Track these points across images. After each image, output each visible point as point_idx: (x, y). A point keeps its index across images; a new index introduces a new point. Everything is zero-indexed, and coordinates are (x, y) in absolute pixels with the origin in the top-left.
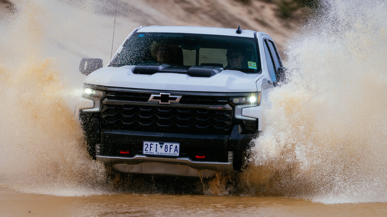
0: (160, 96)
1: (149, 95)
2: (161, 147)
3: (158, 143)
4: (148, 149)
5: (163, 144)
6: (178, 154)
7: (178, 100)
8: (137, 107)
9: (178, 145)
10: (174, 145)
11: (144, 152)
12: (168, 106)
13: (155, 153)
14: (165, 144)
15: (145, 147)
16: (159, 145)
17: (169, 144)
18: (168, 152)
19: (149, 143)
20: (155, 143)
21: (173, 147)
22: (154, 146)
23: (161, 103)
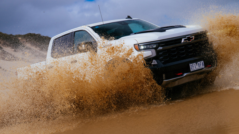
0: (187, 38)
1: (181, 39)
2: (197, 65)
3: (195, 63)
4: (192, 68)
5: (197, 63)
6: (204, 67)
7: (193, 39)
8: (177, 47)
9: (203, 62)
10: (202, 62)
11: (191, 70)
12: (191, 43)
13: (196, 70)
14: (198, 63)
15: (191, 67)
16: (196, 64)
17: (199, 63)
18: (200, 67)
19: (192, 64)
20: (194, 64)
21: (201, 64)
22: (194, 66)
23: (188, 42)
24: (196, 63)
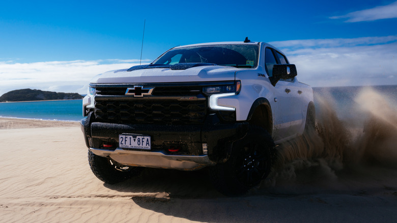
0: (134, 89)
1: (125, 88)
2: (135, 140)
3: (131, 137)
4: (123, 142)
5: (136, 137)
6: (149, 148)
7: (150, 93)
9: (149, 138)
10: (146, 138)
11: (120, 146)
12: (141, 99)
13: (129, 146)
14: (138, 137)
15: (120, 140)
16: (132, 139)
17: (141, 137)
18: (141, 145)
19: (124, 137)
20: (129, 137)
21: (145, 141)
22: (128, 139)
23: (135, 96)
24: (134, 137)
